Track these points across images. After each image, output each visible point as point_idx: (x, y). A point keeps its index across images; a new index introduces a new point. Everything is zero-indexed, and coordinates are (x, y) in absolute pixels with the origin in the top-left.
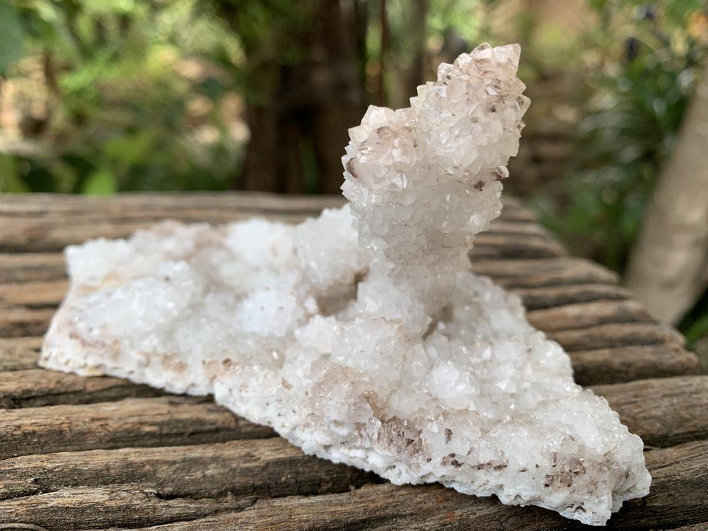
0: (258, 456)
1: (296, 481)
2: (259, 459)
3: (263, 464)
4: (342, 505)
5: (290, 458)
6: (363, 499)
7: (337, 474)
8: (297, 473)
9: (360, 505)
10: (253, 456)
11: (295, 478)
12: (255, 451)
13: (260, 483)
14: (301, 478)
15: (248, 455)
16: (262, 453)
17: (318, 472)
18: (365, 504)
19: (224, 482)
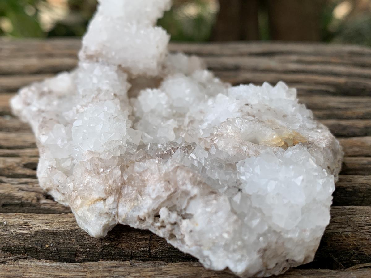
0: (31, 226)
1: (57, 250)
2: (32, 228)
3: (33, 232)
4: (67, 271)
5: (53, 230)
6: (86, 270)
7: (89, 248)
8: (58, 243)
9: (80, 274)
10: (28, 226)
11: (56, 247)
12: (30, 222)
13: (29, 246)
14: (61, 247)
15: (25, 224)
16: (35, 224)
17: (74, 245)
18: (85, 274)
19: (3, 242)
